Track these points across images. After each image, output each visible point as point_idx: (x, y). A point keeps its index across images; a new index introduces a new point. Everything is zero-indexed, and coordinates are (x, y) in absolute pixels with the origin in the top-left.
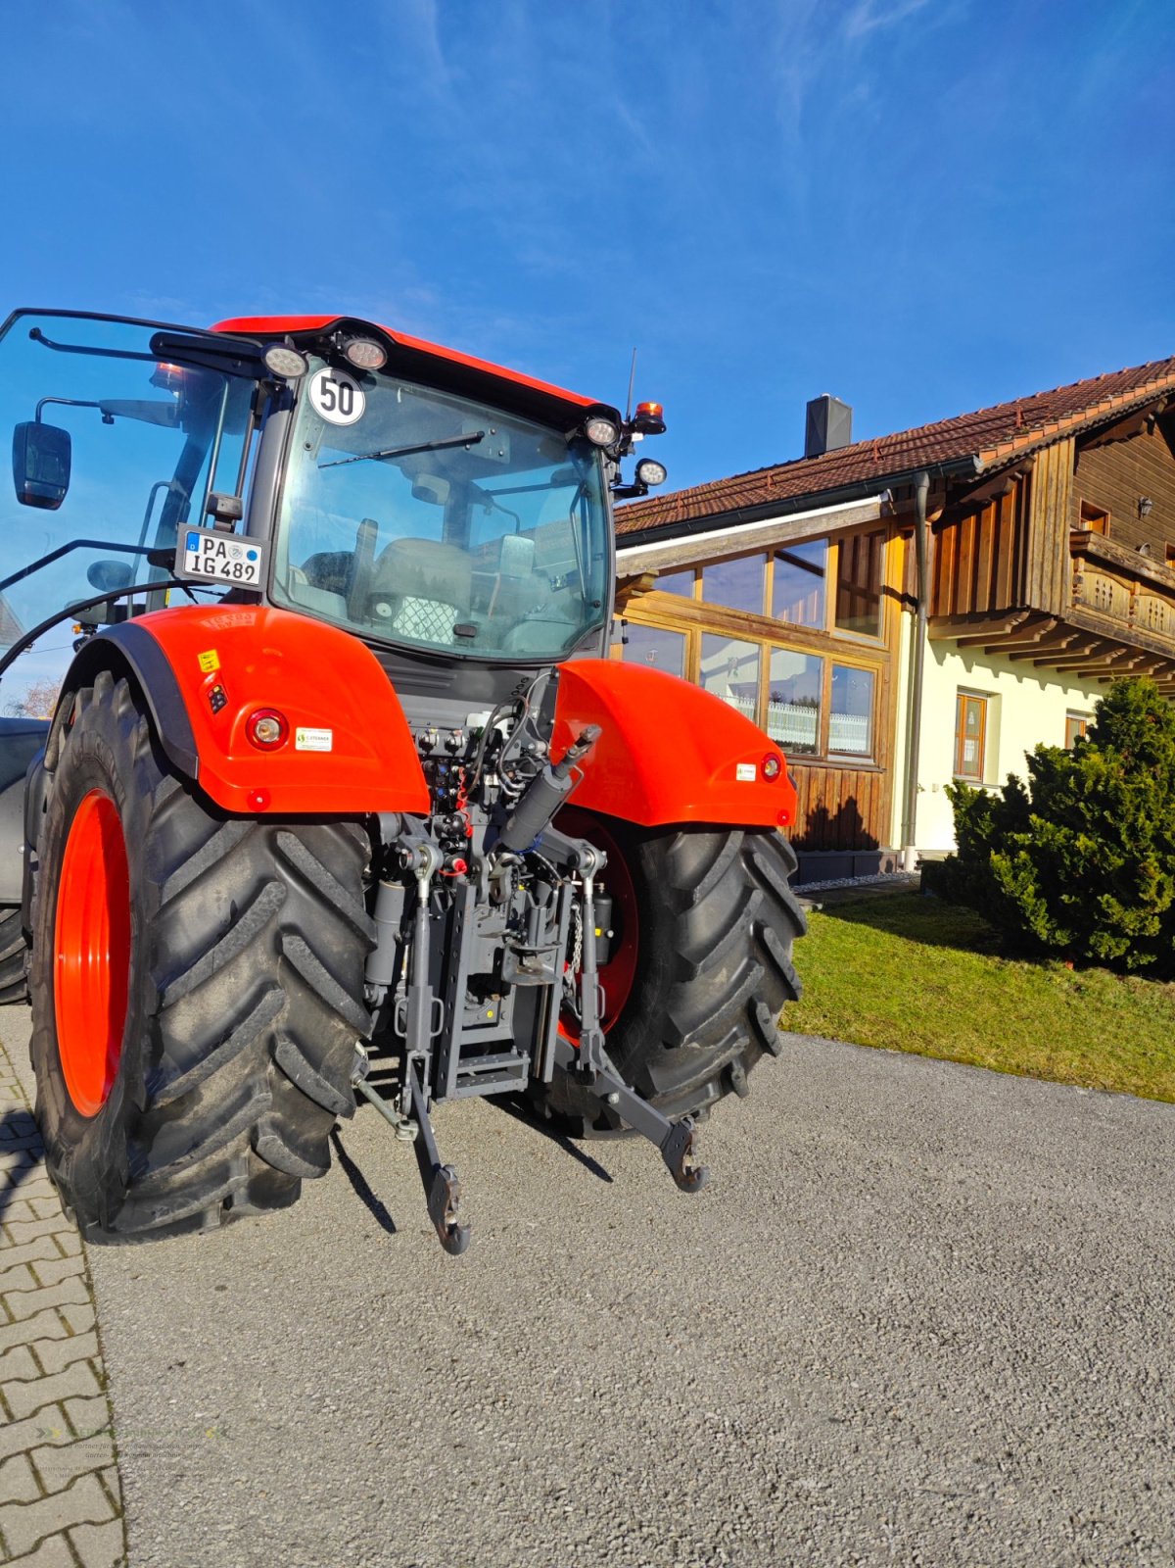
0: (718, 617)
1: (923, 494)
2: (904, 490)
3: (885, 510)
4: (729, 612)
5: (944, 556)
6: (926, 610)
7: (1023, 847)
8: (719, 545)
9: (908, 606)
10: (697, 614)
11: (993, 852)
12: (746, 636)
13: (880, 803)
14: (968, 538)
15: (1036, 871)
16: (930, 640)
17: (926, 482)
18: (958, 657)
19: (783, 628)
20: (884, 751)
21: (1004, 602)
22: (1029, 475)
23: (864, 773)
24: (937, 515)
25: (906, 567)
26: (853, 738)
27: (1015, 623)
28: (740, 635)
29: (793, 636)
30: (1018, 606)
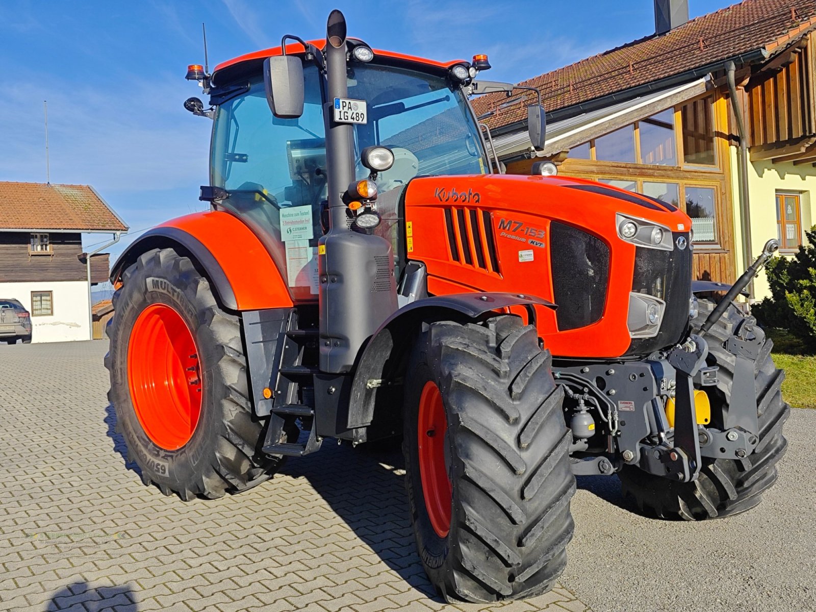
0: (607, 169)
1: (732, 75)
2: (720, 72)
3: (709, 85)
4: (614, 164)
5: (755, 106)
6: (746, 143)
7: (806, 288)
8: (604, 127)
9: (733, 142)
10: (594, 168)
11: (787, 292)
12: (626, 178)
13: (728, 273)
14: (770, 92)
15: (814, 300)
16: (752, 162)
17: (733, 67)
18: (773, 171)
19: (650, 169)
20: (727, 239)
21: (798, 133)
22: (806, 49)
23: (714, 254)
24: (746, 82)
25: (729, 117)
26: (704, 232)
27: (807, 146)
28: (622, 177)
29: (657, 173)
30: (808, 134)
